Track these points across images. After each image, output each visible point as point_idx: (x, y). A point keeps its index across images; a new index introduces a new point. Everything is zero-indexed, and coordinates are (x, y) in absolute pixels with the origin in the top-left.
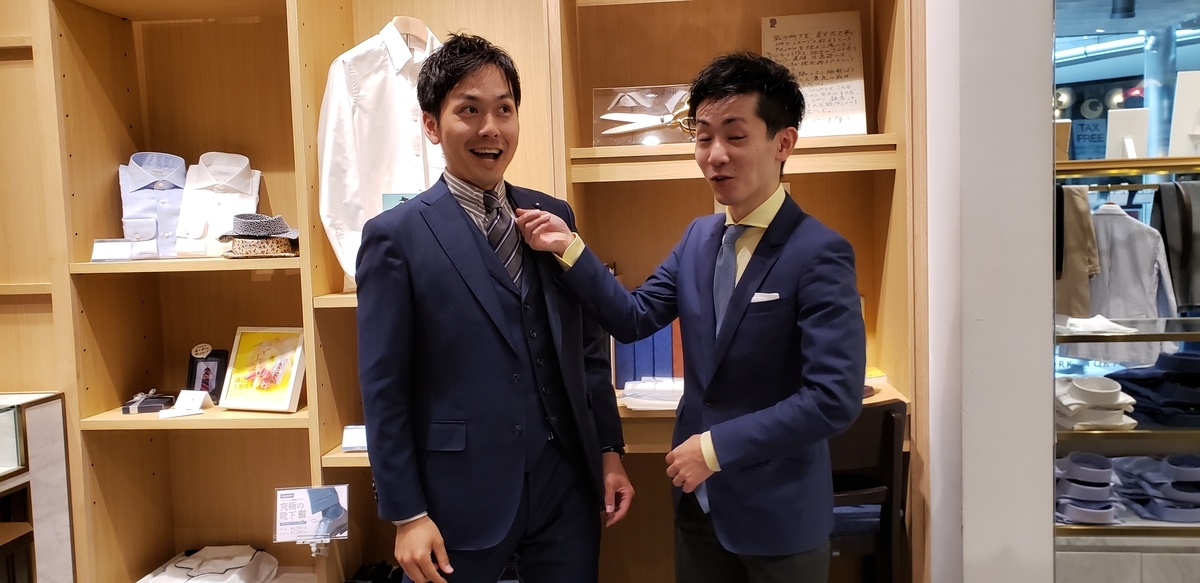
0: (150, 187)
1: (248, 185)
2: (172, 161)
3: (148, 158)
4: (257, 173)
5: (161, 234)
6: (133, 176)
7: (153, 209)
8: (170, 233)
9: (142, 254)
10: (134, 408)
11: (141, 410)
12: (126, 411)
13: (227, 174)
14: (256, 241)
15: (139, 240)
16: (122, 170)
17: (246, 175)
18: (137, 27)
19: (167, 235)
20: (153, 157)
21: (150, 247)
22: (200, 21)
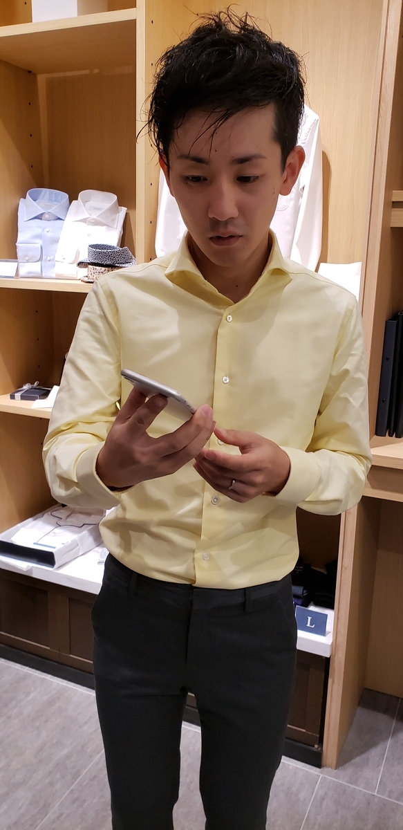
0: (39, 217)
1: (114, 220)
2: (60, 196)
3: (42, 194)
4: (124, 210)
5: (44, 257)
6: (28, 207)
7: (39, 236)
8: (52, 257)
9: (29, 273)
10: (18, 395)
11: (23, 398)
12: (12, 397)
13: (100, 209)
14: (103, 269)
15: (28, 261)
16: (22, 202)
17: (113, 210)
18: (42, 79)
19: (49, 258)
20: (46, 192)
21: (35, 267)
22: (87, 72)
